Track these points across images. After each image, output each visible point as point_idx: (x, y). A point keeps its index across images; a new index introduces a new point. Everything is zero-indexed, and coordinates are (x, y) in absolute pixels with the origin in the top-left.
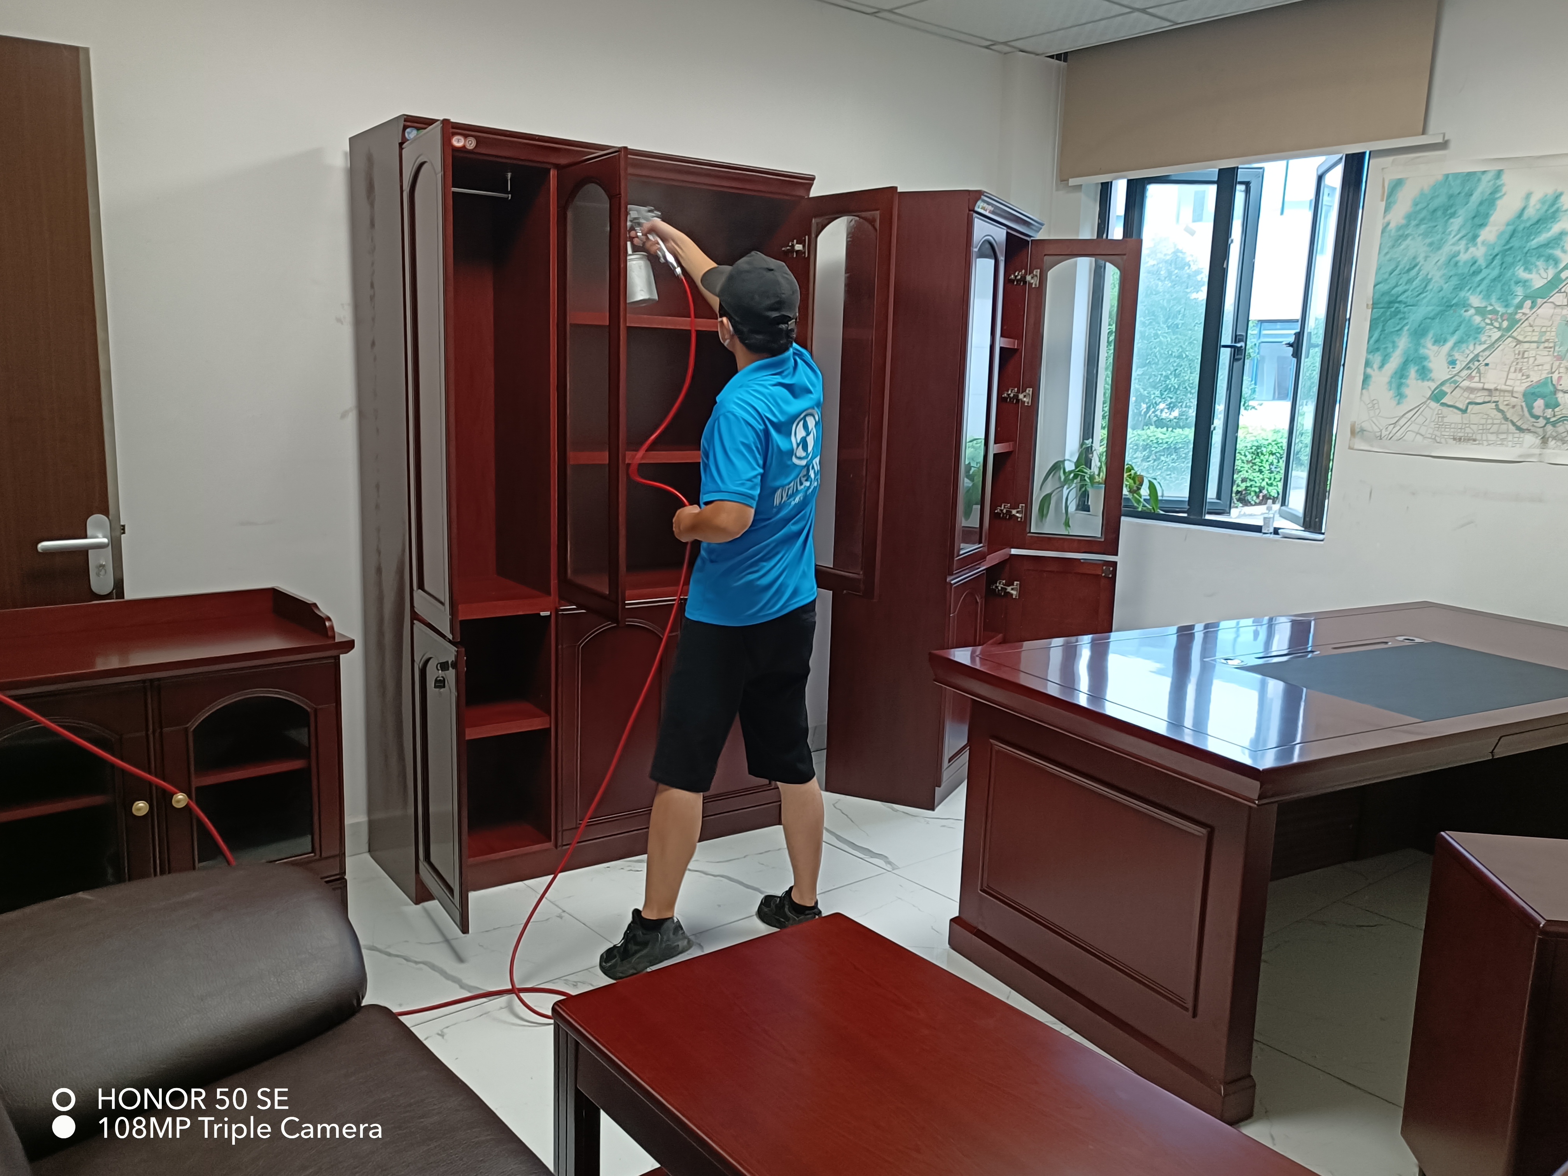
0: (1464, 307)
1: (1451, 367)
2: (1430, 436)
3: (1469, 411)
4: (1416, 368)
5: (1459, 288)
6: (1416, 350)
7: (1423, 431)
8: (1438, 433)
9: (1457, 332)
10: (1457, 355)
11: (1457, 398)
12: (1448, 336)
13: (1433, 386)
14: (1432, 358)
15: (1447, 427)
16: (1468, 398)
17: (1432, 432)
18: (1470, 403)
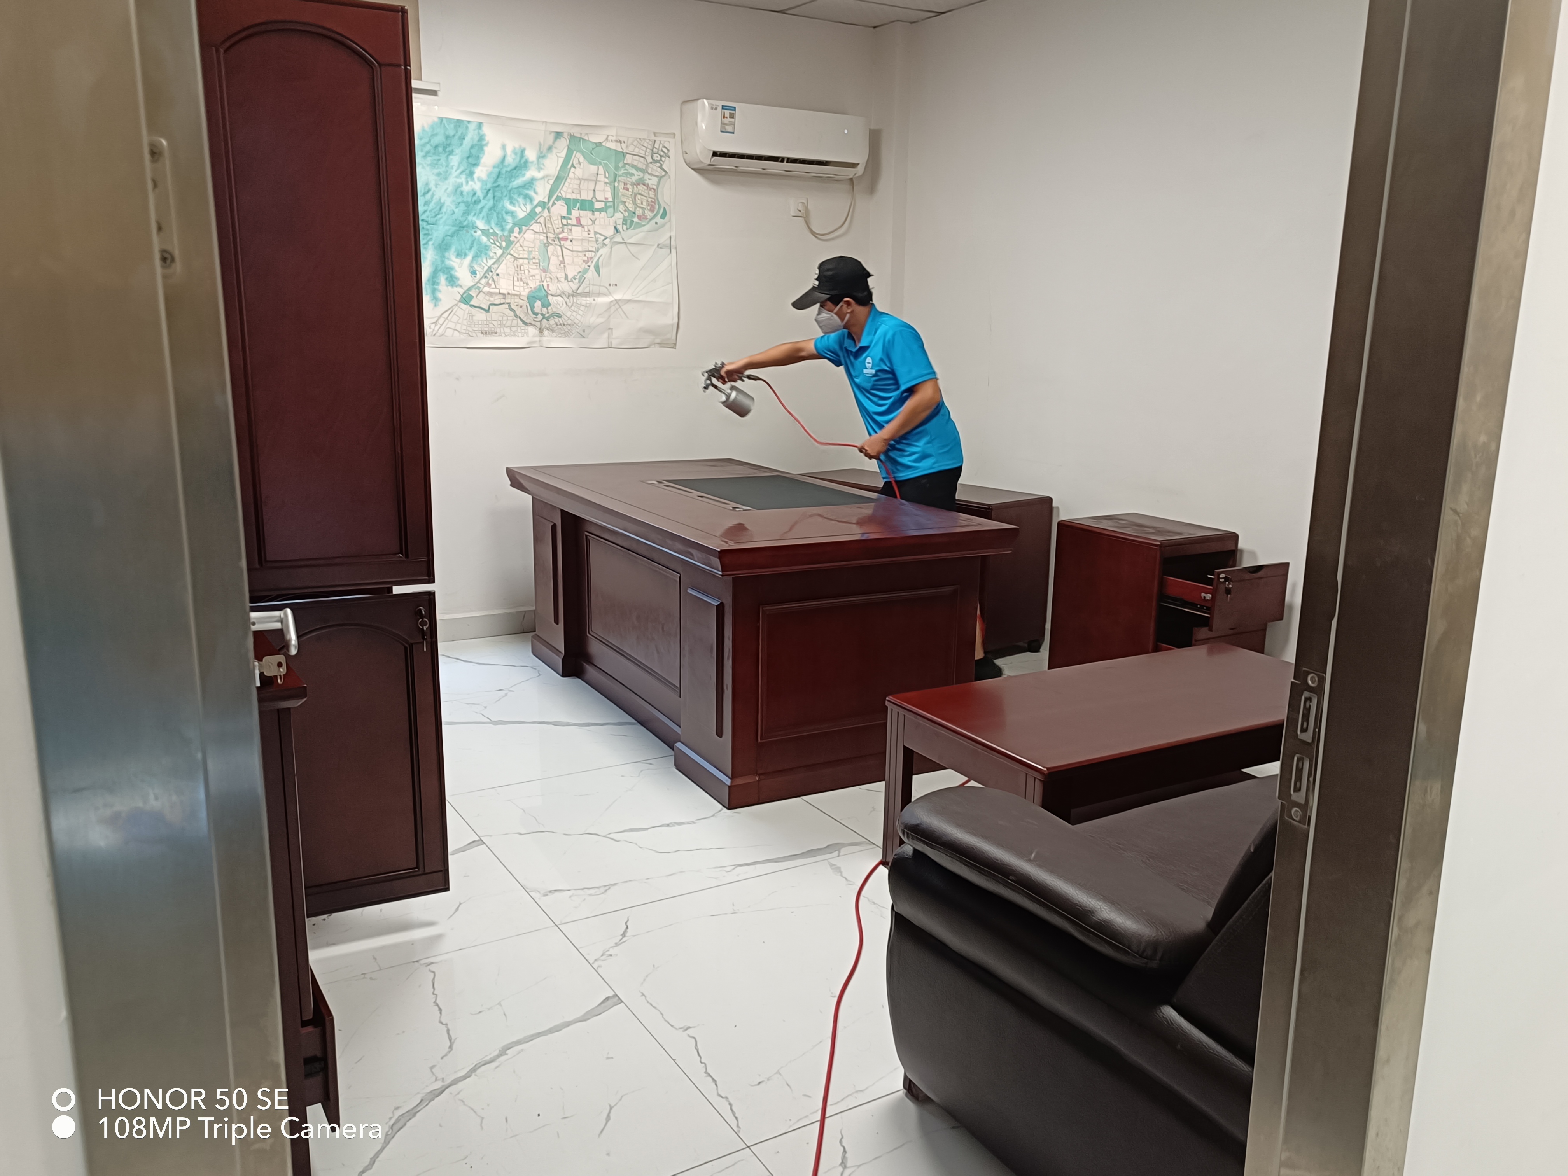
0: (473, 228)
1: (473, 276)
2: (464, 331)
3: (490, 310)
4: (445, 276)
5: (466, 213)
6: (443, 262)
7: (458, 327)
8: (470, 329)
9: (473, 249)
10: (476, 267)
11: (480, 300)
12: (467, 251)
13: (462, 291)
14: (457, 268)
15: (476, 323)
16: (489, 300)
17: (465, 328)
18: (491, 304)
